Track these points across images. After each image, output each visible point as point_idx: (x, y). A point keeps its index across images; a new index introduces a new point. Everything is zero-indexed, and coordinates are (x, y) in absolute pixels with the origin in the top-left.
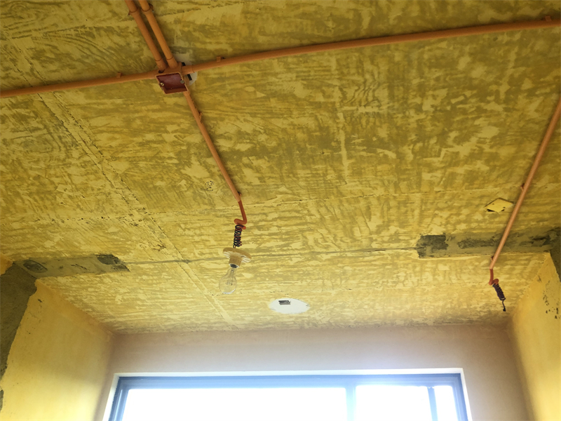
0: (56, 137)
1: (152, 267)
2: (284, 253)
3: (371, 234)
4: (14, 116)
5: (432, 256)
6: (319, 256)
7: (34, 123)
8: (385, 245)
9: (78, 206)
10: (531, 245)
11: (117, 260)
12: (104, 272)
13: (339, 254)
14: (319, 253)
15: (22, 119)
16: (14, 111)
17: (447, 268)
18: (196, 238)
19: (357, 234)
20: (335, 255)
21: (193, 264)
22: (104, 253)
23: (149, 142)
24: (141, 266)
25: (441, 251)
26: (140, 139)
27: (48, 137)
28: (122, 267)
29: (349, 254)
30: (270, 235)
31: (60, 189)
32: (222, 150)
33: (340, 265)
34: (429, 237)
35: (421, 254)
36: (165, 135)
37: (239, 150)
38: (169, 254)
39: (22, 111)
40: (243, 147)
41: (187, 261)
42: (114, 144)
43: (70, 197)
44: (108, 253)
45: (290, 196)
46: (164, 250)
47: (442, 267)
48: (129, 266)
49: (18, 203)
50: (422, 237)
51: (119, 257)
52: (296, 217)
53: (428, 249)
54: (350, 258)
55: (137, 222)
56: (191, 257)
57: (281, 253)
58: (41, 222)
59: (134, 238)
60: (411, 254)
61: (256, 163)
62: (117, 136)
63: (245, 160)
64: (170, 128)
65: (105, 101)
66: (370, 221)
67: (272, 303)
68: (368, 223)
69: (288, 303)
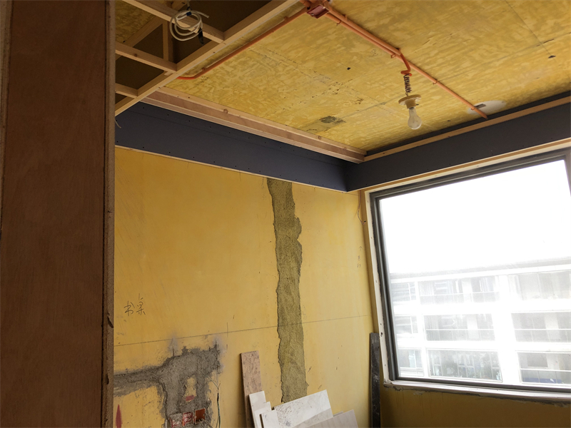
0: (265, 64)
1: (360, 115)
2: (459, 73)
3: (531, 32)
4: (239, 63)
6: (492, 65)
7: (251, 63)
9: (295, 96)
11: (334, 119)
12: (330, 128)
13: (509, 57)
14: (489, 63)
15: (244, 63)
16: (239, 61)
18: (382, 87)
19: (518, 37)
20: (506, 59)
21: (389, 104)
22: (323, 117)
23: (321, 44)
24: (353, 116)
26: (314, 46)
27: (261, 66)
28: (340, 121)
29: (520, 54)
31: (280, 90)
32: (371, 29)
33: (515, 64)
36: (329, 37)
37: (383, 24)
38: (368, 103)
39: (243, 59)
40: (386, 21)
41: (384, 103)
42: (300, 55)
43: (287, 93)
44: (326, 116)
45: (440, 36)
46: (362, 102)
48: (344, 119)
49: (261, 106)
51: (335, 116)
52: (454, 46)
54: (521, 56)
55: (337, 92)
56: (384, 100)
57: (456, 74)
58: (278, 112)
59: (339, 102)
61: (400, 26)
62: (300, 49)
63: (391, 28)
64: (330, 32)
65: (285, 34)
66: (525, 24)
67: (469, 111)
68: (524, 27)
69: (482, 105)
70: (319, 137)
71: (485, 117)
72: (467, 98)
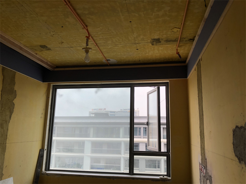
1: (60, 49)
2: (106, 44)
3: (135, 38)
5: (156, 45)
8: (140, 42)
9: (31, 30)
10: (188, 41)
12: (43, 51)
13: (125, 45)
14: (118, 44)
17: (162, 48)
18: (74, 40)
19: (130, 38)
20: (123, 45)
21: (74, 48)
22: (42, 45)
23: (54, 11)
24: (56, 49)
25: (159, 43)
26: (50, 10)
28: (49, 49)
29: (128, 45)
30: (100, 39)
31: (24, 25)
32: (79, 13)
33: (125, 48)
34: (154, 39)
35: (153, 44)
36: (59, 9)
38: (65, 45)
40: (86, 12)
42: (41, 11)
43: (27, 27)
44: (43, 45)
45: (104, 27)
46: (63, 44)
47: (160, 48)
48: (51, 49)
49: (9, 29)
50: (152, 39)
51: (48, 46)
52: (108, 33)
53: (155, 43)
55: (53, 35)
56: (73, 46)
57: (104, 44)
59: (52, 40)
60: (149, 44)
61: (91, 17)
62: (42, 9)
63: (87, 16)
64: (60, 7)
66: (134, 34)
67: (104, 61)
68: (133, 35)
69: (109, 60)
70: (36, 54)
71: (109, 65)
72: (105, 56)
